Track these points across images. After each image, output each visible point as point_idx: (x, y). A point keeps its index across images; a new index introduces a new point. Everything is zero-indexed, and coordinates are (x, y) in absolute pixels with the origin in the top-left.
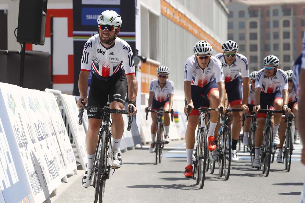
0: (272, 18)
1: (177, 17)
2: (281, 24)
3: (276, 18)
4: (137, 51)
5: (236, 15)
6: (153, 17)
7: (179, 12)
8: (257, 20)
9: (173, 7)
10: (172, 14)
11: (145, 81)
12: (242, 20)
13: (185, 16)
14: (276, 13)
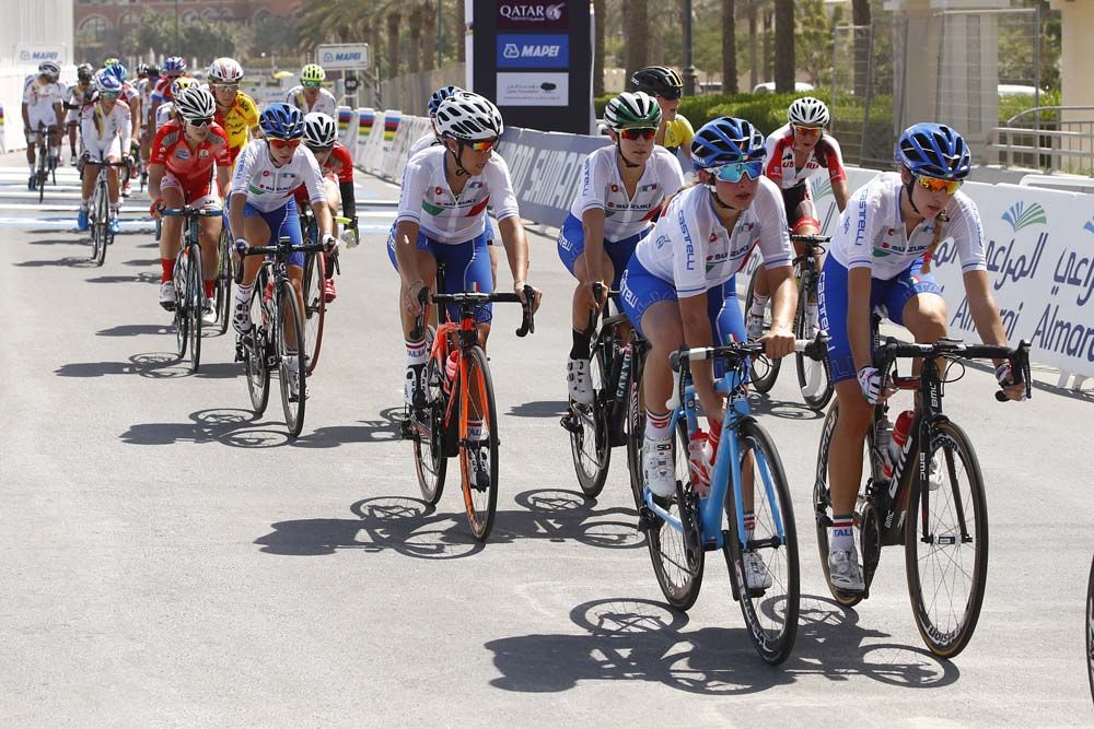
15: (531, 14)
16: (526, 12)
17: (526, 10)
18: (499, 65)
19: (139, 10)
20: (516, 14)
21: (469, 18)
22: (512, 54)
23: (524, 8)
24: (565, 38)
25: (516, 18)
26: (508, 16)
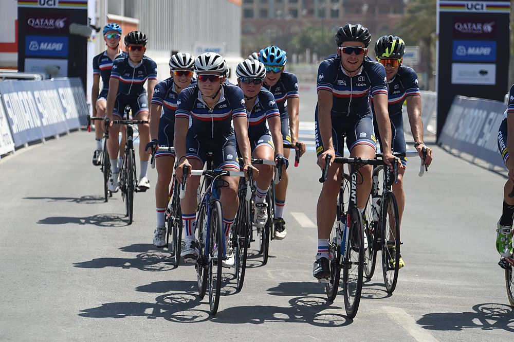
4: (90, 19)
15: (474, 29)
17: (471, 26)
18: (454, 59)
19: (300, 24)
20: (464, 29)
22: (462, 53)
24: (494, 43)
25: (464, 31)
26: (460, 29)
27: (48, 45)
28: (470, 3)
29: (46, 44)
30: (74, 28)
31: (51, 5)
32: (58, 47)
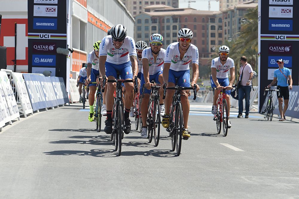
0: (166, 24)
1: (99, 24)
2: (171, 28)
3: (168, 24)
4: (68, 45)
5: (143, 21)
6: (83, 24)
7: (100, 20)
8: (156, 25)
9: (96, 18)
10: (95, 21)
11: (77, 64)
12: (147, 25)
13: (104, 23)
14: (168, 20)
15: (280, 50)
16: (278, 49)
17: (278, 48)
18: (269, 66)
20: (275, 50)
21: (259, 51)
22: (273, 63)
23: (277, 47)
24: (291, 57)
25: (275, 51)
26: (272, 50)
27: (45, 60)
28: (277, 35)
29: (44, 59)
30: (59, 50)
31: (47, 38)
32: (50, 60)
